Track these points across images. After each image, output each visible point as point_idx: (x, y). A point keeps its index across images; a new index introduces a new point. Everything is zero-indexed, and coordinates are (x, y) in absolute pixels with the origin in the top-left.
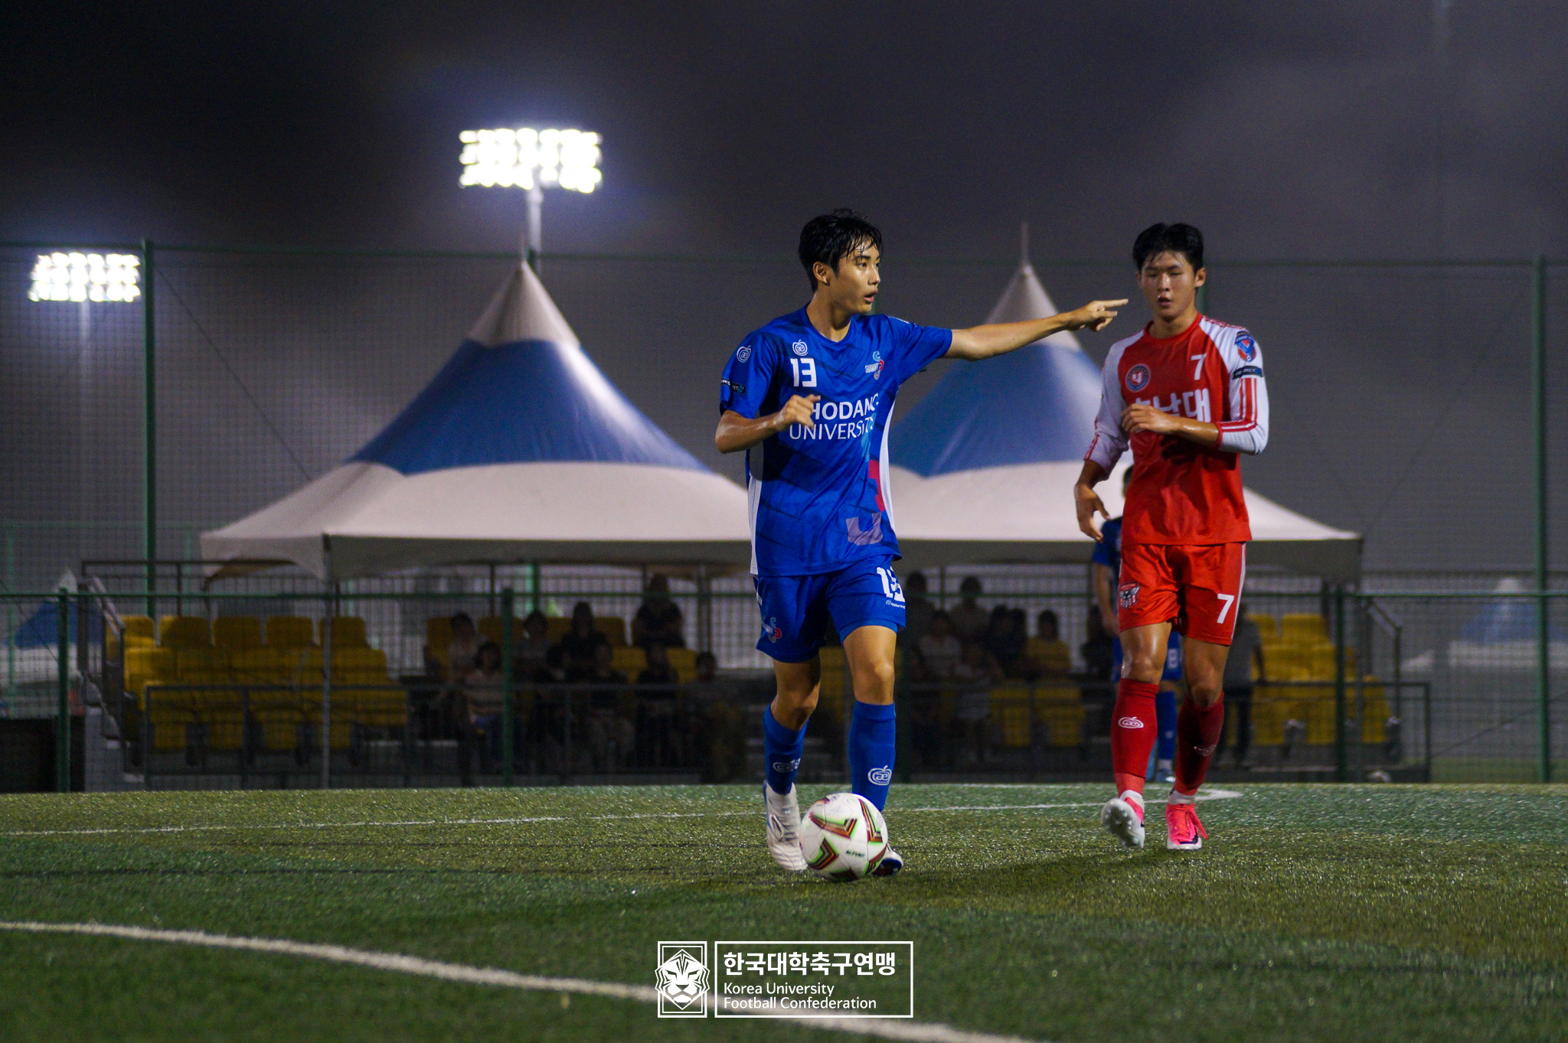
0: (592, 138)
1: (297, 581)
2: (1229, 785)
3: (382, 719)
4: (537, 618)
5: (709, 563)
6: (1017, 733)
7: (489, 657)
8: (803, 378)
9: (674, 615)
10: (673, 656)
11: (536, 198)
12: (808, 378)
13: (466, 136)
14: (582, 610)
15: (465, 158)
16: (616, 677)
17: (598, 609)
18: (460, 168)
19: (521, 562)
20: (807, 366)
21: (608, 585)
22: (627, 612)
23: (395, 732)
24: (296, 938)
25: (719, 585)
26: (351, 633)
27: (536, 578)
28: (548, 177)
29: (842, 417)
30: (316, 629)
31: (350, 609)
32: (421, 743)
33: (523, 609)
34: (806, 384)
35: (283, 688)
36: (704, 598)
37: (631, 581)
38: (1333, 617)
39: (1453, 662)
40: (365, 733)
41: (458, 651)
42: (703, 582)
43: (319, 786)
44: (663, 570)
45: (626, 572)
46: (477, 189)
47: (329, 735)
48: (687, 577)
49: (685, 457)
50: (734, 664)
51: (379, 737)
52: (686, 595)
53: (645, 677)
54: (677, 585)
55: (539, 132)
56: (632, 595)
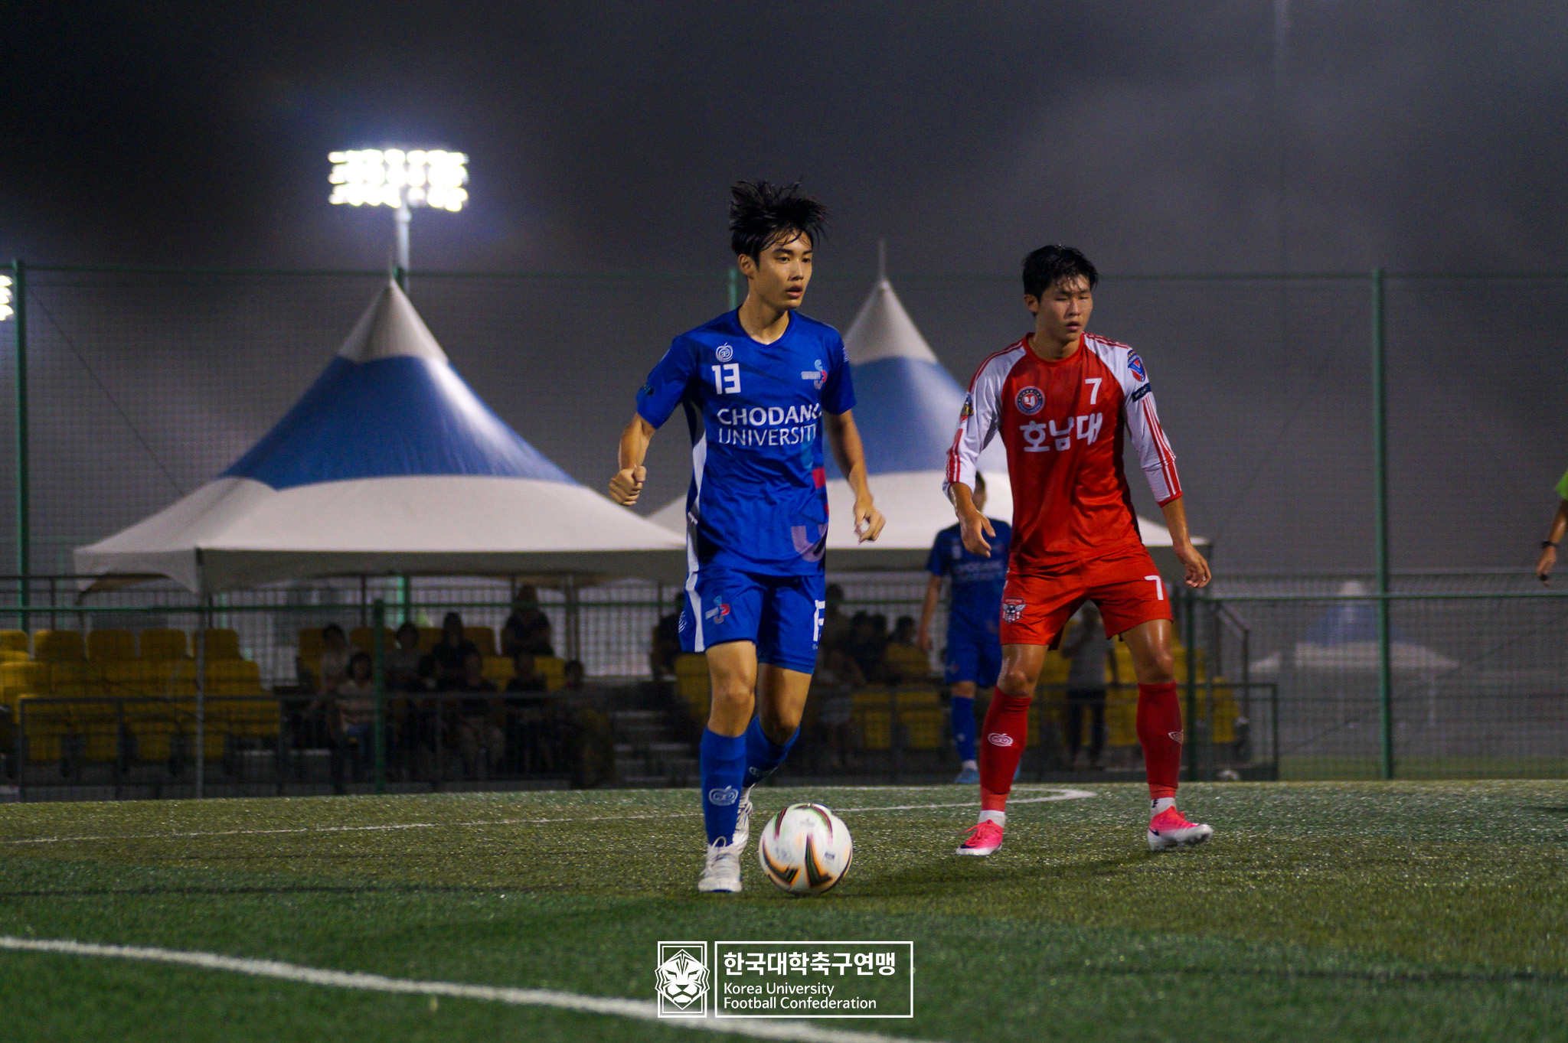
0: (459, 159)
1: (171, 594)
2: (1082, 785)
3: (255, 729)
4: (408, 628)
5: (575, 573)
6: (878, 737)
7: (360, 667)
8: (725, 385)
9: (543, 624)
10: (541, 665)
11: (404, 216)
12: (732, 384)
13: (334, 157)
14: (452, 620)
15: (334, 178)
16: (487, 686)
17: (468, 619)
18: (330, 188)
19: (391, 573)
20: (730, 373)
21: (478, 597)
22: (496, 622)
23: (268, 742)
24: (169, 946)
25: (587, 595)
26: (223, 645)
27: (407, 589)
28: (416, 196)
29: (772, 422)
30: (189, 641)
31: (223, 621)
32: (294, 753)
33: (395, 620)
34: (729, 390)
35: (156, 699)
36: (572, 607)
37: (500, 591)
38: (1184, 621)
39: (1299, 663)
40: (237, 743)
41: (331, 662)
42: (570, 591)
43: (192, 796)
44: (530, 580)
45: (496, 582)
46: (345, 208)
47: (203, 745)
48: (555, 587)
49: (553, 470)
50: (602, 672)
51: (253, 747)
52: (554, 605)
53: (514, 685)
54: (545, 595)
55: (406, 152)
56: (501, 605)
